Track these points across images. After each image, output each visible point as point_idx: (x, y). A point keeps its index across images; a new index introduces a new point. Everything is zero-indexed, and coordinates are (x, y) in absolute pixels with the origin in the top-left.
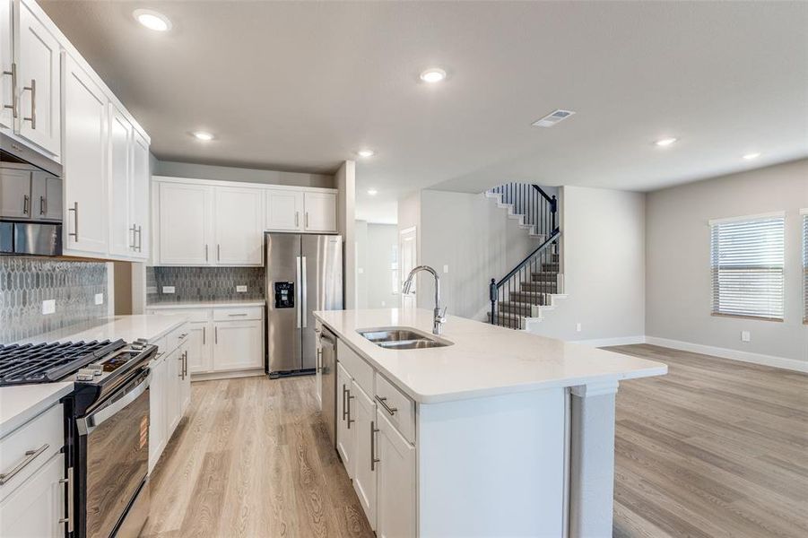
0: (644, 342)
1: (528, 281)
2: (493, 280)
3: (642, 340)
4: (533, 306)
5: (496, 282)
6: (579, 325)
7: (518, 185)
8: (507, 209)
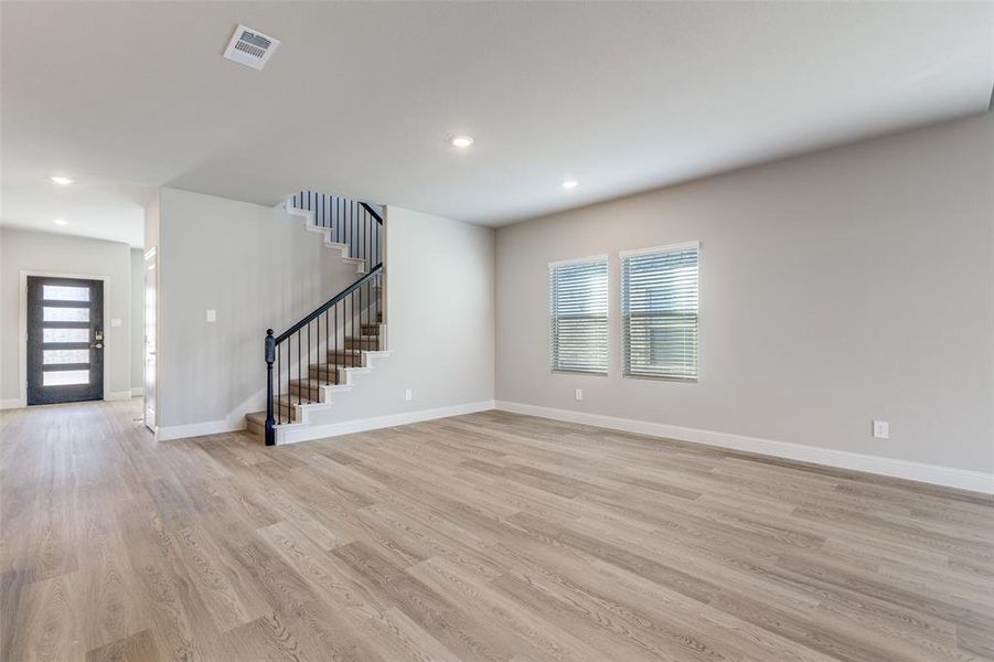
0: (493, 408)
1: (357, 336)
2: (270, 332)
3: (491, 405)
4: (340, 368)
5: (276, 336)
6: (409, 392)
7: (341, 201)
8: (323, 235)
